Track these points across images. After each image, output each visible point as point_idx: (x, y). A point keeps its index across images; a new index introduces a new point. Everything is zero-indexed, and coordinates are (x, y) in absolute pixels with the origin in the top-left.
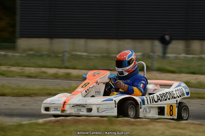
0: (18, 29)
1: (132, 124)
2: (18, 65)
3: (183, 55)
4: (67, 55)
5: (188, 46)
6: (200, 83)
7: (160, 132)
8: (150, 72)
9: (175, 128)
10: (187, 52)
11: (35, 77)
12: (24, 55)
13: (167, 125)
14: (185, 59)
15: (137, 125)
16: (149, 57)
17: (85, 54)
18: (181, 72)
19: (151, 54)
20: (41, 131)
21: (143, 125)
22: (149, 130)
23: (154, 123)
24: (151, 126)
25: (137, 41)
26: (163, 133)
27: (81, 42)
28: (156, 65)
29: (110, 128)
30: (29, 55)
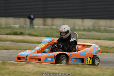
1: (15, 65)
3: (42, 27)
5: (45, 22)
7: (31, 69)
8: (25, 36)
9: (39, 67)
10: (44, 25)
13: (35, 66)
14: (43, 29)
15: (19, 66)
16: (23, 27)
18: (41, 36)
19: (25, 26)
21: (21, 66)
23: (27, 64)
24: (26, 66)
25: (17, 19)
26: (33, 70)
28: (27, 32)
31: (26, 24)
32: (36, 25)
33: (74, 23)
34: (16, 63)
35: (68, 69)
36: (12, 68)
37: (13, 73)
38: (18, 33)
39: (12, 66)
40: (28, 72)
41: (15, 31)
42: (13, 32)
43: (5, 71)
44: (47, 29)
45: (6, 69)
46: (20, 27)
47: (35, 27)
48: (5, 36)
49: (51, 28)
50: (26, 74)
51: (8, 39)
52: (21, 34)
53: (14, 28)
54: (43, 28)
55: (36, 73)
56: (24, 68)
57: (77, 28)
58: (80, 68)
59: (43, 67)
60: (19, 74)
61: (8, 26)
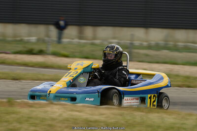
1: (31, 106)
3: (76, 40)
7: (57, 114)
8: (46, 56)
9: (72, 110)
10: (81, 38)
15: (36, 108)
16: (44, 41)
18: (74, 57)
19: (46, 39)
23: (51, 105)
24: (48, 109)
25: (32, 26)
26: (60, 115)
28: (51, 49)
29: (11, 109)
31: (48, 36)
32: (67, 38)
33: (132, 35)
35: (121, 115)
36: (25, 111)
37: (27, 121)
38: (35, 52)
39: (25, 107)
40: (53, 119)
41: (30, 47)
42: (25, 49)
43: (14, 116)
44: (85, 45)
46: (38, 40)
47: (65, 40)
48: (12, 57)
49: (93, 44)
50: (50, 122)
51: (18, 61)
52: (41, 52)
53: (28, 42)
54: (79, 43)
55: (67, 120)
56: (46, 112)
57: (137, 43)
58: (142, 113)
59: (78, 109)
60: (37, 122)
61: (18, 39)
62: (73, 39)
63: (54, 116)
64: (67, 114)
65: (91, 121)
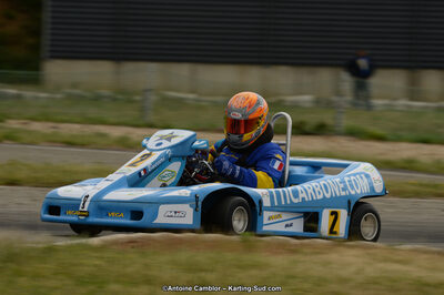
0: (46, 39)
1: (294, 250)
2: (46, 118)
3: (403, 102)
4: (153, 98)
5: (413, 83)
6: (439, 162)
7: (353, 269)
9: (386, 260)
11: (82, 145)
12: (58, 96)
13: (369, 254)
14: (408, 111)
15: (306, 254)
16: (329, 105)
17: (191, 96)
18: (398, 139)
19: (334, 98)
20: (97, 262)
22: (330, 263)
23: (341, 249)
24: (333, 256)
25: (304, 70)
26: (360, 271)
27: (182, 71)
28: (346, 122)
29: (248, 258)
30: (70, 97)
31: (338, 93)
34: (296, 245)
38: (307, 128)
39: (280, 253)
40: (343, 281)
43: (254, 272)
45: (254, 266)
46: (317, 102)
47: (377, 102)
50: (335, 287)
52: (321, 130)
54: (409, 106)
55: (373, 282)
56: (327, 264)
59: (400, 258)
60: (306, 286)
62: (395, 99)
63: (344, 273)
64: (374, 269)
65: (428, 285)
